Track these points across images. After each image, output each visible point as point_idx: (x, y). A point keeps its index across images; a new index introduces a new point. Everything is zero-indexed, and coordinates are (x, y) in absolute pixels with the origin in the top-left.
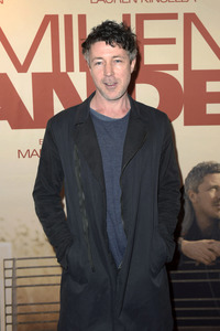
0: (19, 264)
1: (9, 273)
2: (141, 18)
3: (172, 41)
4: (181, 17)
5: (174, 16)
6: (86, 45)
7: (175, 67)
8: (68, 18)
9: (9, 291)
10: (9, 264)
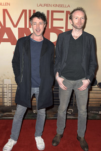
0: (13, 86)
1: (10, 88)
2: (53, 12)
3: (62, 20)
4: (65, 12)
5: (63, 12)
6: (31, 19)
7: (62, 28)
8: (30, 11)
9: (10, 93)
10: (10, 86)
